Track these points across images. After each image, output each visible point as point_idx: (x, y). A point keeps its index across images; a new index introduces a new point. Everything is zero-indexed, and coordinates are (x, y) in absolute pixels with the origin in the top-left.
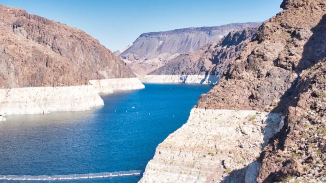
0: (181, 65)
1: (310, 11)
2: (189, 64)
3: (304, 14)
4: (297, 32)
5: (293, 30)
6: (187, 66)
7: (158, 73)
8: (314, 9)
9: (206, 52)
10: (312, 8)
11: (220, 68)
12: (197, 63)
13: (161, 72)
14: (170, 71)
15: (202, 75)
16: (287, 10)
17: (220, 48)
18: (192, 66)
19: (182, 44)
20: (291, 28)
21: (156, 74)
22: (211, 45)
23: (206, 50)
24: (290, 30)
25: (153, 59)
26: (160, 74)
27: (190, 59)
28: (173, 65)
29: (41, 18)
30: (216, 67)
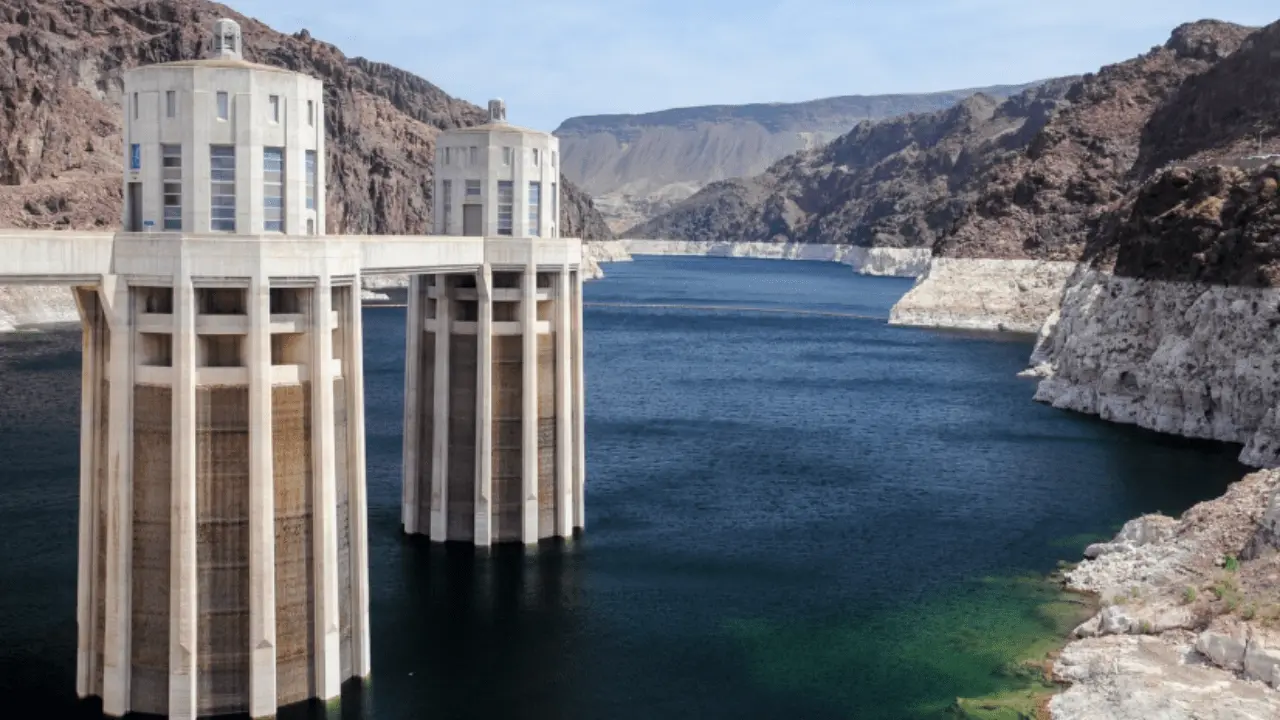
0: (714, 213)
1: (1119, 108)
2: (736, 212)
3: (1108, 113)
4: (1098, 144)
5: (1090, 140)
6: (732, 216)
7: (648, 235)
8: (1125, 106)
9: (784, 179)
10: (1122, 104)
11: (830, 224)
12: (761, 210)
13: (656, 231)
14: (681, 231)
15: (776, 242)
16: (1079, 105)
17: (826, 170)
18: (746, 216)
19: (688, 153)
20: (1087, 136)
21: (643, 238)
22: (798, 161)
23: (783, 174)
24: (1085, 139)
25: (604, 196)
26: (654, 238)
27: (738, 197)
28: (691, 212)
29: (402, 73)
30: (817, 221)
